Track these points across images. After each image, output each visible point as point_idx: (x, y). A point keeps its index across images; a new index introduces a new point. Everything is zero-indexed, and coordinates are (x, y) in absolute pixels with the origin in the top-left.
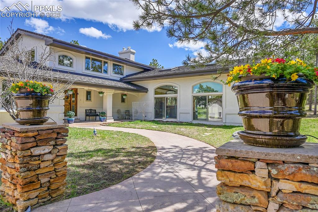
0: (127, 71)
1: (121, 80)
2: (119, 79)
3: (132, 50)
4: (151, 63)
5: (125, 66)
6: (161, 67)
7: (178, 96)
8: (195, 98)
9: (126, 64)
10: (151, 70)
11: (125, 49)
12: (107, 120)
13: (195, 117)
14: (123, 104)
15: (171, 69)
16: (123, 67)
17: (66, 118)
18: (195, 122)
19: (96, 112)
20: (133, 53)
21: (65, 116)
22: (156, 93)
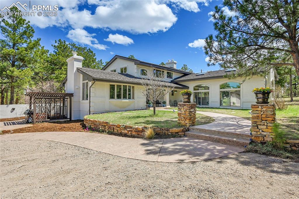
0: (175, 75)
1: (172, 82)
2: (170, 81)
3: (175, 62)
4: (182, 67)
5: (173, 73)
6: (190, 70)
7: (210, 91)
8: (221, 92)
9: (174, 72)
10: (189, 74)
11: (170, 61)
12: (167, 106)
13: (221, 104)
14: (173, 96)
15: (204, 74)
16: (172, 73)
17: (148, 104)
18: (221, 107)
19: (158, 101)
20: (176, 63)
21: (147, 104)
22: (195, 89)
